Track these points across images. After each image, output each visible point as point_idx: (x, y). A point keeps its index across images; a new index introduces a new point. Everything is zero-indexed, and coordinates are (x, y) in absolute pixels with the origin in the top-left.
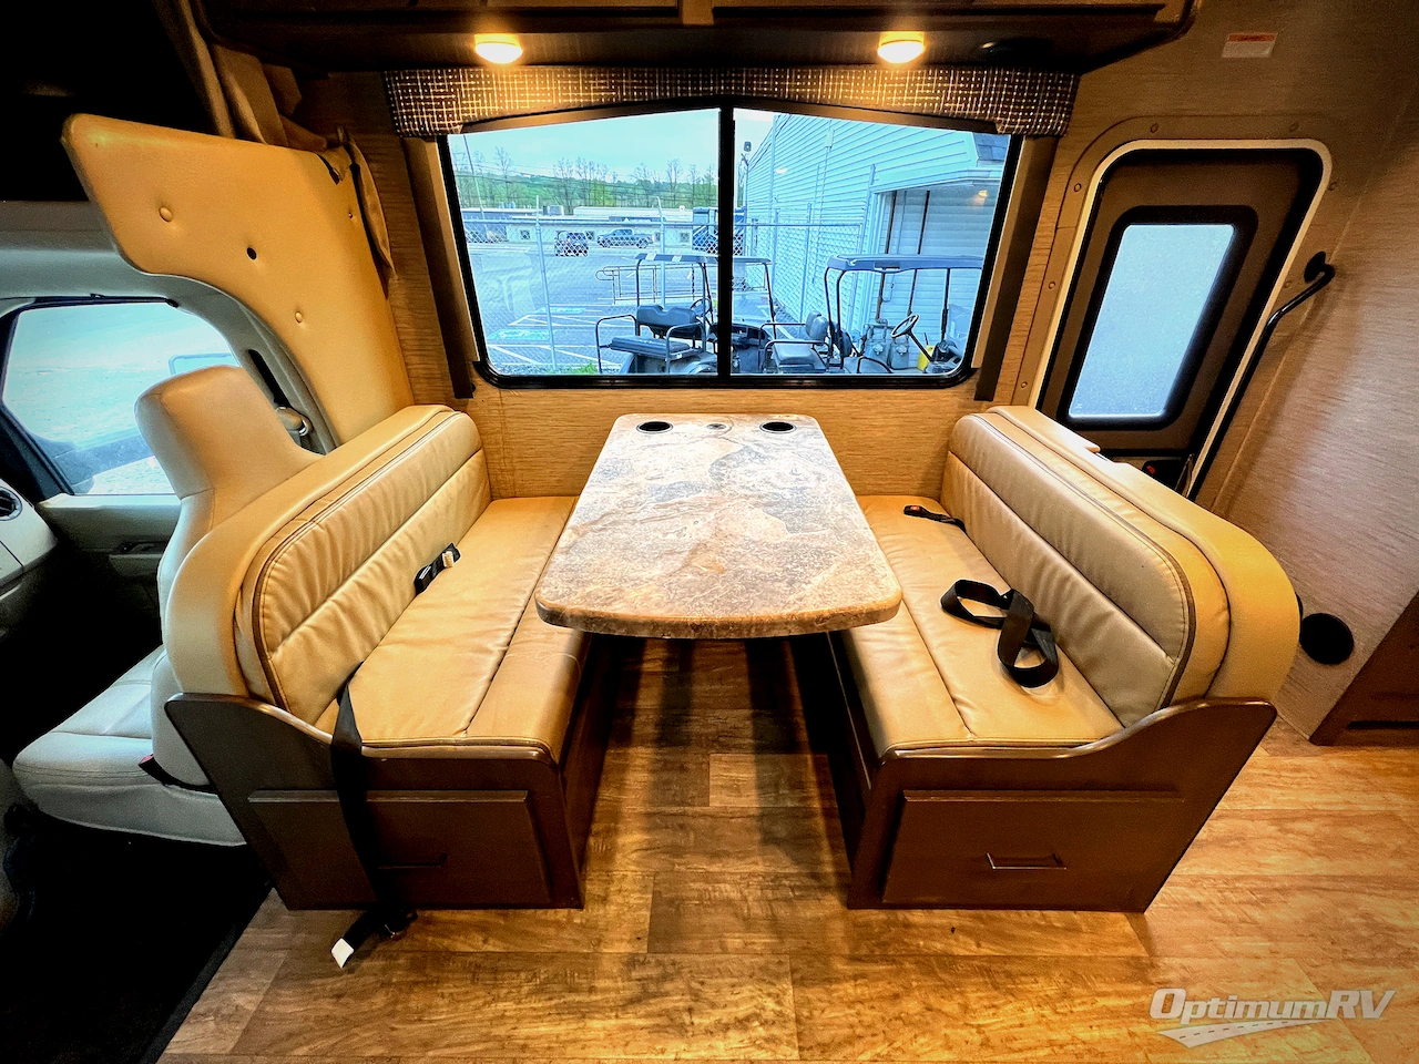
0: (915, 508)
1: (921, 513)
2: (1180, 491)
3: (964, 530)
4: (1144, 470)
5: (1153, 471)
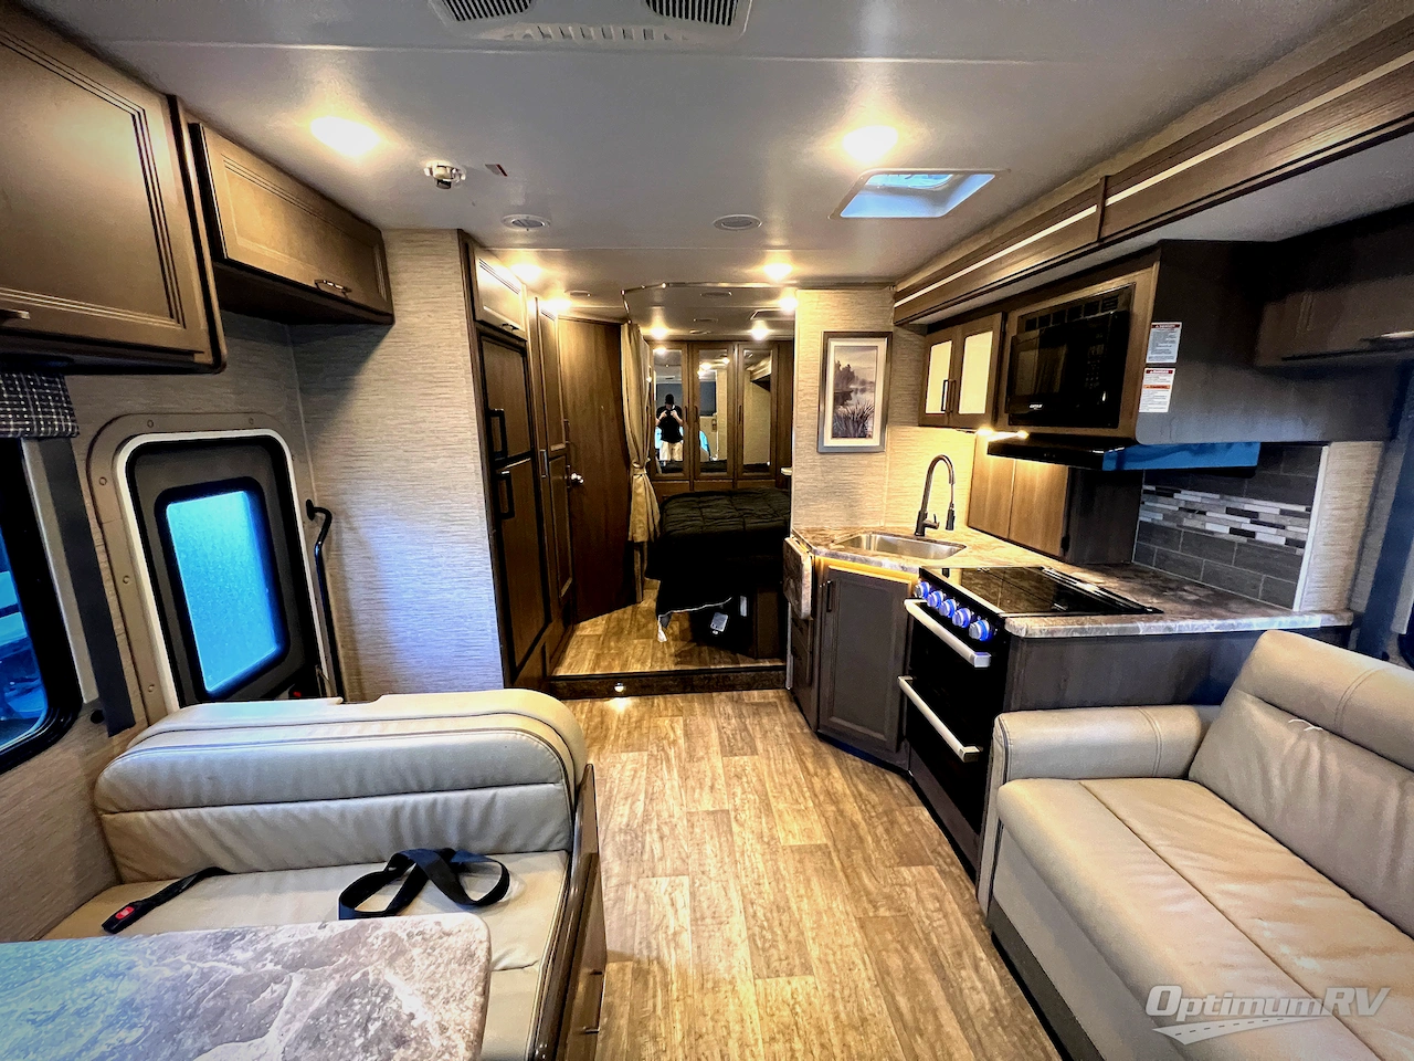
0: (125, 913)
1: (141, 909)
2: (325, 696)
3: (229, 873)
4: (292, 697)
5: (299, 695)
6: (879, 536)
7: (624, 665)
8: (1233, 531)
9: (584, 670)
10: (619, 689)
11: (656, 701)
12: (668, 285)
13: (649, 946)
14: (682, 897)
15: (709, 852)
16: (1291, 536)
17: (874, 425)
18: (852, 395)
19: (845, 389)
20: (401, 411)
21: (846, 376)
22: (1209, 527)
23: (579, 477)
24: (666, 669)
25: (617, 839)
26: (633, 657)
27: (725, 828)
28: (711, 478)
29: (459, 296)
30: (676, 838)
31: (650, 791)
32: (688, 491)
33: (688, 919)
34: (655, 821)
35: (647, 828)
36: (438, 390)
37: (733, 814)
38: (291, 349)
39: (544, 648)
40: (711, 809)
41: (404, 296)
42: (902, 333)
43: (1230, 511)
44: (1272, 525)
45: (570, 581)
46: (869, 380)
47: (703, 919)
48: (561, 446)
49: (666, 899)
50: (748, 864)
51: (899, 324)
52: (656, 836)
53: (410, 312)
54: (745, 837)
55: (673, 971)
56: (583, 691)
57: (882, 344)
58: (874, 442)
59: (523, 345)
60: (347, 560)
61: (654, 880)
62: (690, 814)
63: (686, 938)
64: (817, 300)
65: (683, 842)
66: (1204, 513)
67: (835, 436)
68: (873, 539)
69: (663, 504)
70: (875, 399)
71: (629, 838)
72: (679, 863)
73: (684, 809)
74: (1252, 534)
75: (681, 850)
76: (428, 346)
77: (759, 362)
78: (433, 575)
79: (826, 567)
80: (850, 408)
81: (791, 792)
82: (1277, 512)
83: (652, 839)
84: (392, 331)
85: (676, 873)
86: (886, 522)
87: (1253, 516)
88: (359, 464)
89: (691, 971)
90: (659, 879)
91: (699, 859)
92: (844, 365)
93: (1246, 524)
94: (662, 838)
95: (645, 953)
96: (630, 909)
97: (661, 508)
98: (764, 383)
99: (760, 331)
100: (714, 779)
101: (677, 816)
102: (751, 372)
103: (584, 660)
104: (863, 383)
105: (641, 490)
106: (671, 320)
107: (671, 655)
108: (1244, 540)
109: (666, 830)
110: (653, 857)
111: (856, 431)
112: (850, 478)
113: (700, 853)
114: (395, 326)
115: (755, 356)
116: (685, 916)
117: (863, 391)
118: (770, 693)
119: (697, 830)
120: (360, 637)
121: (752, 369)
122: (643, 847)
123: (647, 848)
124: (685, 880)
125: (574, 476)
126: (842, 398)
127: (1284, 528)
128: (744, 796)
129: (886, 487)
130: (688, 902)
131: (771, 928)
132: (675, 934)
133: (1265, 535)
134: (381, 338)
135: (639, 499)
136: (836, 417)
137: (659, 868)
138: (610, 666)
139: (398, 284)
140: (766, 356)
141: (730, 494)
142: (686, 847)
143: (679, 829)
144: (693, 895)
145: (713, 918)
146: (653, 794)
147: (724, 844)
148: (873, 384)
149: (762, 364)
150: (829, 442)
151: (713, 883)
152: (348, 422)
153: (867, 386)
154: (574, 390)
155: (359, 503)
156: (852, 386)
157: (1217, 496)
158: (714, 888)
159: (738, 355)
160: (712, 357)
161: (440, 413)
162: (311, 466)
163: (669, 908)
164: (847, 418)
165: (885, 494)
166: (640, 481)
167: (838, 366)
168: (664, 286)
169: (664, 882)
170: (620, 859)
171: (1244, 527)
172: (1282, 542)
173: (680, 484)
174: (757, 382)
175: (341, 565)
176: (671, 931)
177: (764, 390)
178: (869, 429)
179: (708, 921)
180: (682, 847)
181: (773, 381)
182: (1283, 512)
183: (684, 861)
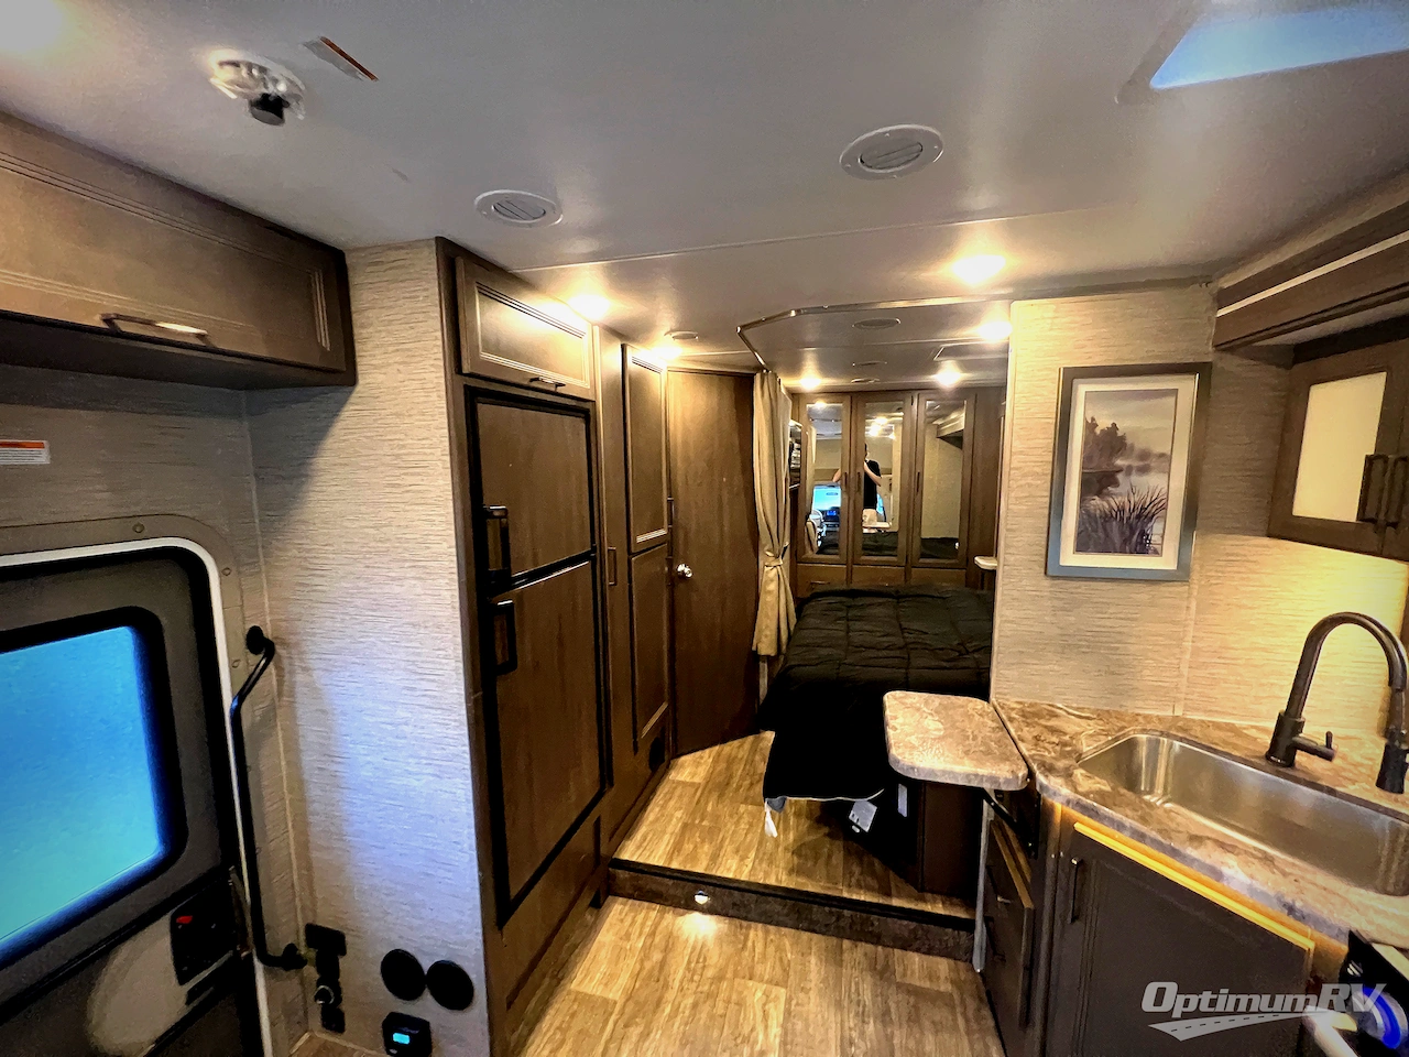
6: (1177, 744)
7: (714, 858)
9: (657, 859)
10: (701, 900)
11: (752, 933)
12: (798, 311)
17: (1166, 532)
18: (1120, 477)
19: (1104, 467)
20: (363, 508)
21: (1108, 444)
23: (687, 570)
24: (772, 881)
26: (732, 842)
28: (876, 564)
29: (436, 339)
32: (844, 587)
36: (410, 480)
38: (246, 423)
39: (598, 822)
41: (370, 345)
42: (1232, 364)
45: (664, 706)
46: (1158, 450)
48: (662, 532)
51: (1224, 347)
53: (375, 367)
56: (650, 891)
57: (1188, 387)
58: (1165, 561)
59: (588, 406)
60: (300, 713)
64: (1051, 314)
67: (1082, 546)
68: (1164, 750)
69: (800, 604)
70: (1172, 485)
76: (398, 415)
77: (947, 415)
78: (396, 748)
79: (1068, 824)
80: (1115, 502)
84: (354, 397)
86: (1187, 708)
88: (317, 581)
92: (1104, 423)
97: (799, 611)
98: (956, 440)
99: (949, 376)
102: (939, 426)
103: (664, 832)
104: (1145, 455)
105: (773, 587)
106: (826, 367)
107: (786, 849)
111: (1126, 541)
112: (1108, 623)
114: (358, 388)
115: (944, 407)
117: (1144, 470)
118: (943, 965)
120: (312, 819)
121: (939, 422)
125: (681, 568)
126: (1098, 481)
129: (1188, 644)
134: (342, 403)
135: (769, 598)
136: (1086, 518)
138: (693, 857)
139: (363, 326)
140: (957, 407)
141: (897, 596)
148: (1166, 459)
149: (953, 416)
150: (1070, 558)
152: (304, 522)
153: (1148, 462)
154: (687, 459)
155: (314, 634)
156: (1119, 462)
159: (919, 408)
160: (888, 410)
161: (409, 515)
162: (265, 581)
164: (1107, 518)
165: (1188, 657)
166: (773, 575)
167: (1090, 426)
168: (793, 314)
173: (831, 571)
174: (943, 438)
175: (293, 717)
177: (954, 448)
178: (1155, 538)
181: (966, 440)
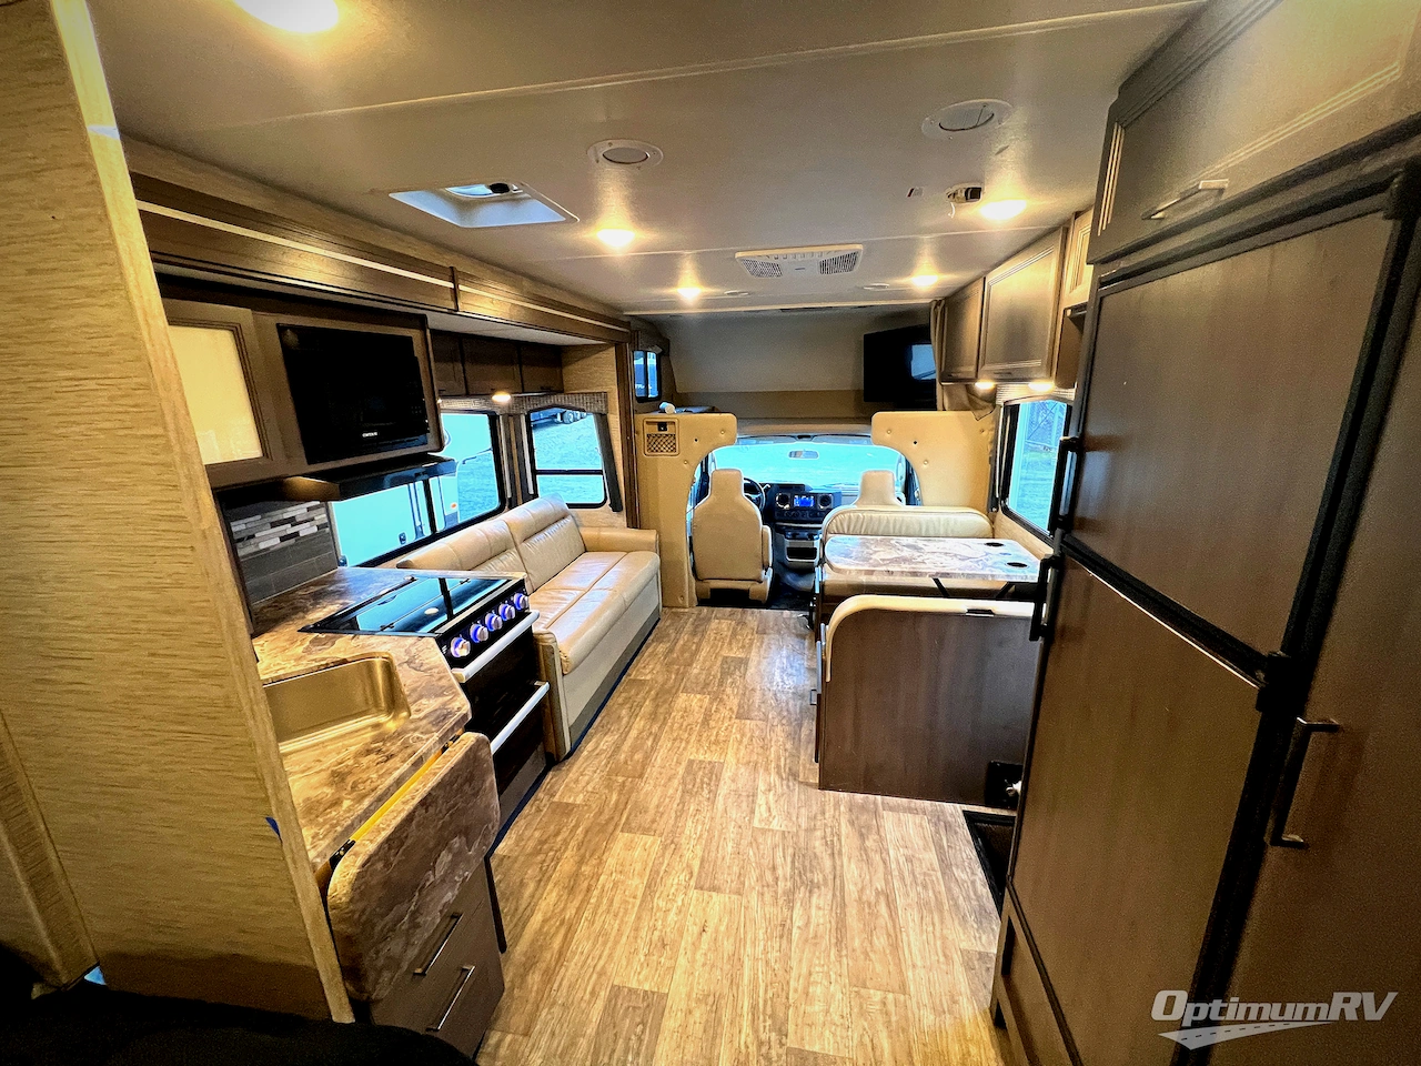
8: (283, 539)
13: (788, 787)
14: (761, 810)
15: (730, 844)
16: (318, 523)
22: (262, 546)
25: (821, 876)
27: (706, 866)
30: (759, 865)
31: (785, 941)
33: (759, 797)
34: (780, 891)
35: (789, 884)
37: (692, 883)
40: (714, 894)
43: (274, 525)
44: (306, 521)
47: (748, 796)
49: (774, 813)
50: (699, 828)
52: (780, 872)
54: (692, 853)
55: (773, 771)
61: (783, 828)
62: (739, 893)
63: (762, 787)
65: (753, 859)
66: (253, 536)
71: (808, 875)
72: (760, 840)
73: (744, 901)
74: (296, 534)
75: (756, 851)
81: (611, 902)
82: (305, 510)
83: (784, 870)
85: (764, 831)
87: (292, 521)
89: (761, 771)
90: (778, 828)
91: (741, 839)
93: (289, 529)
94: (774, 868)
95: (791, 784)
96: (803, 810)
100: (696, 946)
101: (754, 894)
108: (292, 541)
109: (769, 877)
110: (784, 849)
113: (738, 844)
116: (761, 800)
119: (736, 869)
122: (793, 862)
123: (789, 859)
124: (756, 823)
127: (313, 519)
128: (669, 906)
130: (757, 808)
131: (702, 782)
132: (770, 790)
133: (306, 530)
137: (778, 838)
142: (751, 853)
143: (754, 875)
144: (753, 812)
145: (740, 795)
146: (781, 937)
147: (714, 849)
151: (734, 817)
157: (259, 517)
158: (734, 813)
163: (773, 806)
169: (775, 825)
170: (815, 854)
171: (289, 532)
172: (315, 529)
176: (772, 793)
179: (744, 794)
180: (754, 854)
182: (309, 509)
183: (755, 840)
